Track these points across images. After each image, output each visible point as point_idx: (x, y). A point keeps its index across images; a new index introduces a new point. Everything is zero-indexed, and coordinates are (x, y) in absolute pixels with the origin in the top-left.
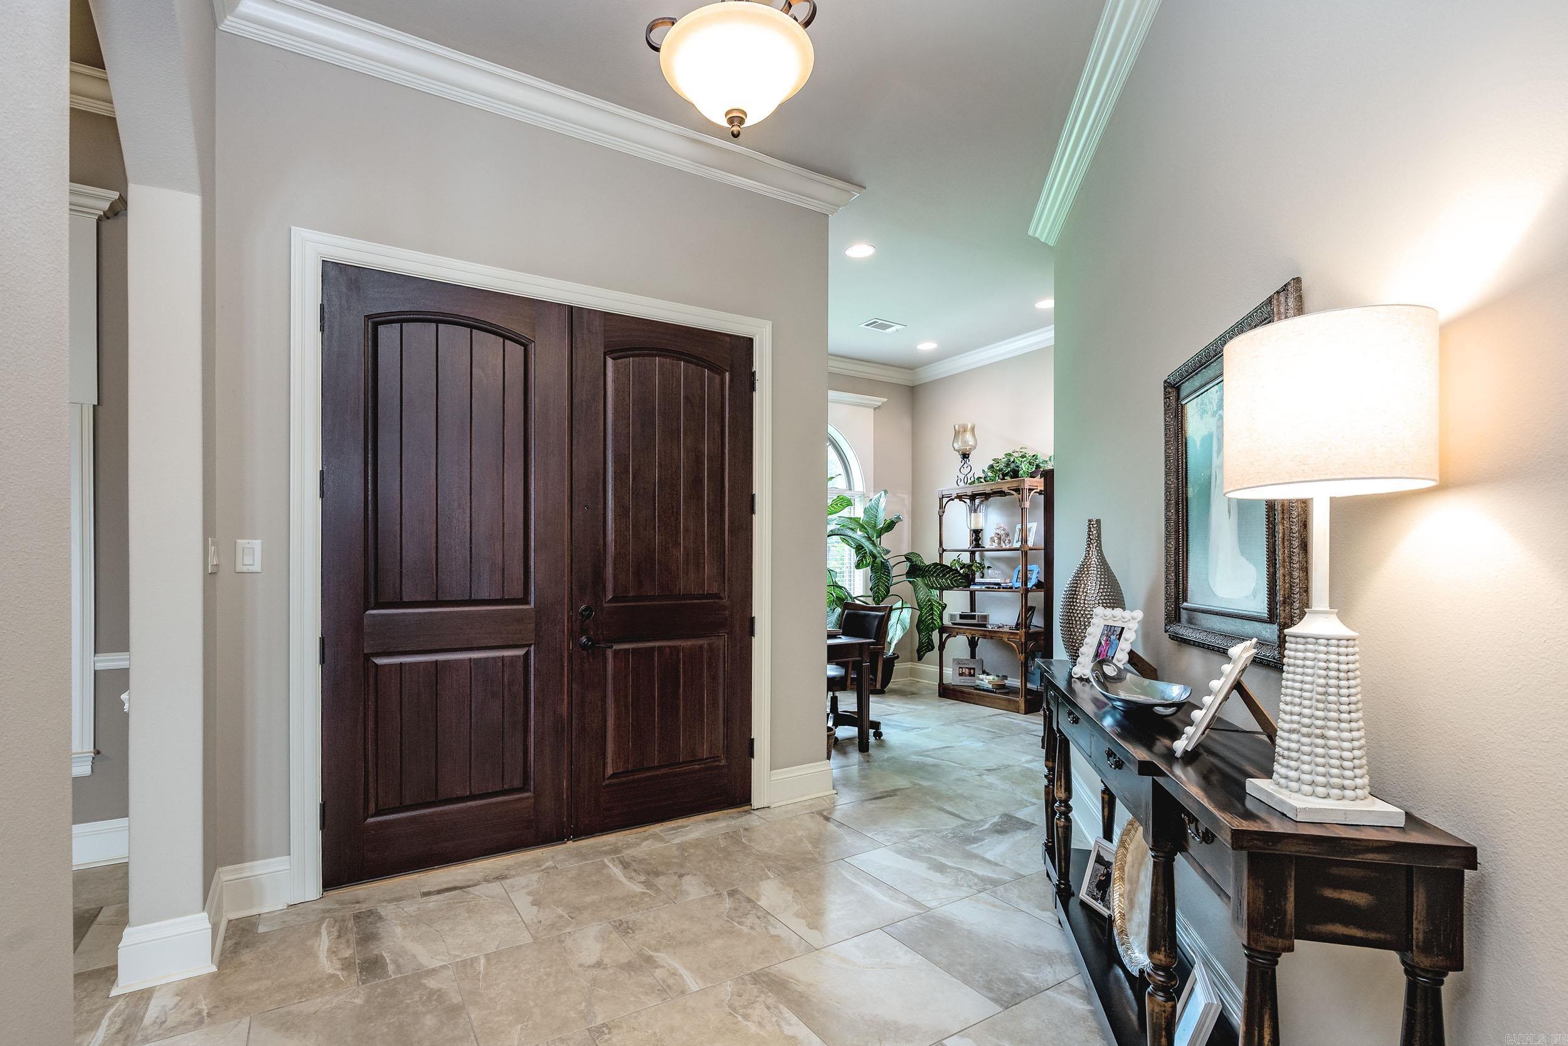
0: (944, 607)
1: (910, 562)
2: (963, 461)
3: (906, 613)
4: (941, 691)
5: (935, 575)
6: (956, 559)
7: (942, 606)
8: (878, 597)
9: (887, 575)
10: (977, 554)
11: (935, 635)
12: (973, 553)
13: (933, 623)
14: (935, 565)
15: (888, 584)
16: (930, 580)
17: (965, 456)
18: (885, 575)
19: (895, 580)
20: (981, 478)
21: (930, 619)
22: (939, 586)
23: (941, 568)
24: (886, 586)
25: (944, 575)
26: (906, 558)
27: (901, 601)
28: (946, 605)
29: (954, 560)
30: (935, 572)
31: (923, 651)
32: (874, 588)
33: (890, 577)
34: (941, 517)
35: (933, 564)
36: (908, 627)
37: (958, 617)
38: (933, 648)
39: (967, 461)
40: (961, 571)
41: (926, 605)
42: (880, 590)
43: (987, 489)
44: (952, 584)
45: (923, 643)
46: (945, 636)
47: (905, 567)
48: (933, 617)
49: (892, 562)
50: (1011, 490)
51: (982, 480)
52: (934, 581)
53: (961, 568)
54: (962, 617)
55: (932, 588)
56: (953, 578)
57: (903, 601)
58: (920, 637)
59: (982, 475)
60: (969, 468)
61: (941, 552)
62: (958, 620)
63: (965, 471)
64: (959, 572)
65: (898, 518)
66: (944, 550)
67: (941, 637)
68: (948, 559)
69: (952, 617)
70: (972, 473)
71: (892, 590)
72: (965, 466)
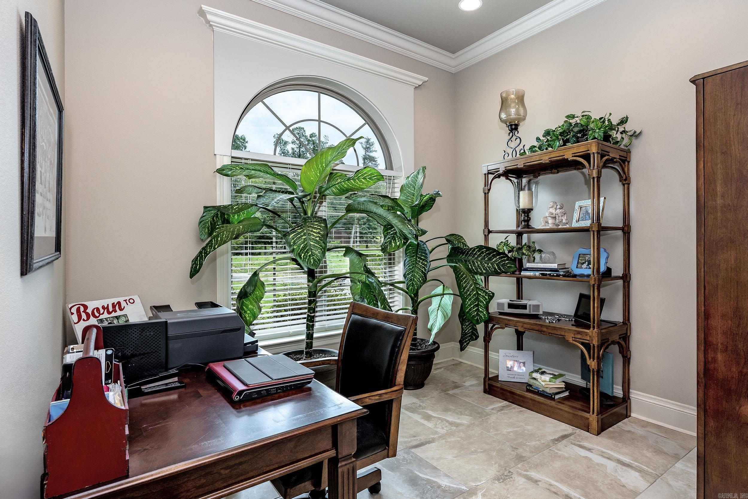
0: (492, 296)
1: (451, 244)
2: (511, 134)
3: (447, 299)
4: (487, 387)
5: (480, 259)
6: (504, 241)
7: (489, 296)
8: (413, 285)
9: (424, 260)
10: (525, 236)
11: (480, 328)
12: (519, 235)
13: (478, 314)
14: (480, 247)
15: (425, 270)
16: (474, 264)
17: (514, 127)
18: (421, 259)
19: (433, 265)
20: (535, 147)
21: (475, 311)
22: (484, 271)
23: (486, 251)
24: (422, 272)
25: (490, 259)
26: (447, 240)
27: (442, 287)
28: (493, 294)
29: (502, 242)
30: (479, 256)
31: (466, 342)
32: (408, 274)
33: (427, 261)
34: (486, 194)
35: (478, 247)
36: (449, 315)
37: (506, 306)
38: (477, 337)
39: (516, 132)
40: (510, 255)
41: (470, 295)
42: (414, 276)
43: (543, 158)
44: (500, 269)
45: (466, 334)
46: (490, 325)
47: (445, 250)
48: (478, 309)
49: (430, 246)
50: (575, 156)
51: (537, 149)
52: (478, 266)
53: (509, 252)
54: (510, 306)
55: (476, 273)
56: (499, 262)
57: (444, 286)
58: (462, 328)
59: (536, 144)
60: (518, 140)
61: (487, 234)
62: (507, 310)
63: (513, 144)
64: (507, 256)
65: (438, 194)
66: (490, 232)
67: (486, 327)
68: (494, 241)
69: (500, 305)
70: (521, 147)
71: (430, 275)
72: (514, 138)
